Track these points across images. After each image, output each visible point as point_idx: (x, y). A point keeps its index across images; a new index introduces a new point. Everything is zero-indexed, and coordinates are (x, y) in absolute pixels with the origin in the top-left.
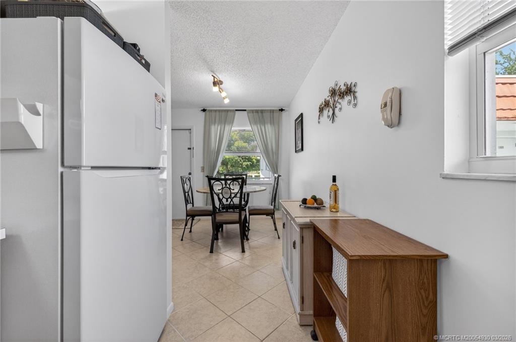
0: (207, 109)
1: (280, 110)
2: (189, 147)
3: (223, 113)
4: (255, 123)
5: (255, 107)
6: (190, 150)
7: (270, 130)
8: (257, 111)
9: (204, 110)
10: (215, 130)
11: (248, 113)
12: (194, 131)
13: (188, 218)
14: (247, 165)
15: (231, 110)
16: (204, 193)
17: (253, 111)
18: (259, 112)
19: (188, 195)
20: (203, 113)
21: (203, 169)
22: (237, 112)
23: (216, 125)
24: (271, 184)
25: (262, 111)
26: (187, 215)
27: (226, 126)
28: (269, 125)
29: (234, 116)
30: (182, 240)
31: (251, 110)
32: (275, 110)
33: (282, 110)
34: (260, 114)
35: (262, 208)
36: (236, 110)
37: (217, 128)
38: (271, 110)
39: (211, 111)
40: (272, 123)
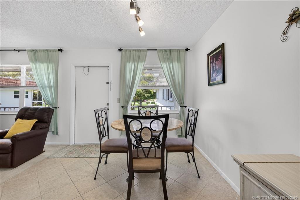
0: (124, 49)
1: (185, 49)
2: (108, 82)
3: (137, 52)
4: (164, 61)
5: (164, 47)
6: (108, 84)
7: (177, 67)
8: (166, 51)
9: (121, 50)
10: (130, 67)
11: (158, 52)
12: (111, 68)
13: (102, 154)
14: (148, 96)
15: (143, 50)
16: (119, 130)
17: (162, 51)
18: (168, 51)
19: (104, 127)
20: (120, 53)
21: (119, 100)
22: (149, 52)
23: (131, 63)
24: (178, 113)
25: (170, 51)
26: (101, 152)
27: (139, 63)
28: (176, 63)
29: (146, 55)
30: (95, 179)
31: (160, 50)
32: (182, 50)
33: (187, 50)
34: (168, 53)
35: (179, 144)
36: (148, 50)
37: (132, 65)
38: (178, 50)
39: (126, 51)
40: (179, 61)
